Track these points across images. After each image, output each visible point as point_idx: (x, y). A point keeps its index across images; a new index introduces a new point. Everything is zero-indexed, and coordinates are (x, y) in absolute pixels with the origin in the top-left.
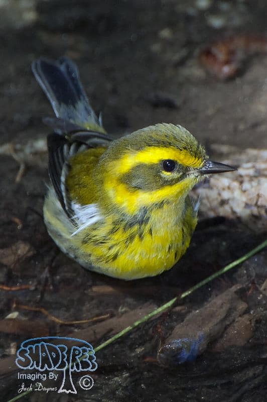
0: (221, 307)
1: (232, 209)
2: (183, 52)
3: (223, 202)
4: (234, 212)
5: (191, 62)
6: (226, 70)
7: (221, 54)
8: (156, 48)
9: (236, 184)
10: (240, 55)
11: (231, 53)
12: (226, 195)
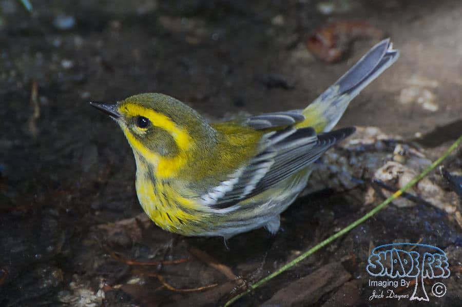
0: (324, 276)
1: (340, 181)
2: (294, 38)
3: (332, 176)
4: (342, 185)
5: (301, 46)
6: (333, 53)
7: (326, 39)
8: (270, 32)
9: (343, 159)
10: (344, 39)
11: (335, 38)
12: (334, 169)
